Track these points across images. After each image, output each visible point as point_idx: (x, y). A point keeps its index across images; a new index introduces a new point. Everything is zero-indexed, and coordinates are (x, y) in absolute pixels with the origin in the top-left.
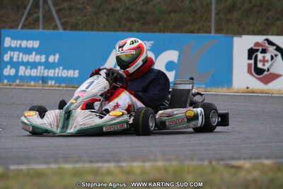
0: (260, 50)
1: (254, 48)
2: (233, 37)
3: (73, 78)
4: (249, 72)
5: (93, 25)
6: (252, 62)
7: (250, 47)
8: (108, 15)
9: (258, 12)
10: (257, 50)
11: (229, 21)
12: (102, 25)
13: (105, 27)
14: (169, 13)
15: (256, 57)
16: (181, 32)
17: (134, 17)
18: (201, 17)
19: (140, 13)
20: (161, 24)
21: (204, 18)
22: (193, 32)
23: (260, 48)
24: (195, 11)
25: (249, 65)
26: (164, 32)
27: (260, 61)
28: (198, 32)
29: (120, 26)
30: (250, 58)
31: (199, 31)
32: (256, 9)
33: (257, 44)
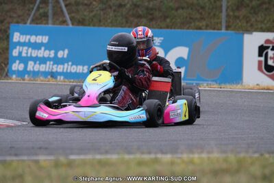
0: (271, 48)
1: (265, 45)
2: (243, 34)
3: (83, 73)
4: (260, 69)
5: (100, 21)
6: (262, 59)
7: (260, 44)
8: (115, 11)
9: (267, 9)
10: (268, 47)
11: (237, 17)
12: (109, 21)
13: (111, 22)
14: (177, 9)
15: (267, 54)
16: (188, 29)
17: (140, 13)
18: (209, 14)
19: (147, 8)
20: (168, 20)
21: (212, 14)
22: (200, 29)
23: (271, 45)
24: (203, 8)
25: (260, 62)
26: (171, 28)
27: (271, 58)
28: (206, 29)
29: (127, 22)
30: (260, 55)
31: (207, 27)
32: (265, 6)
33: (268, 41)
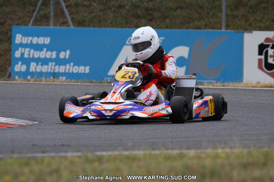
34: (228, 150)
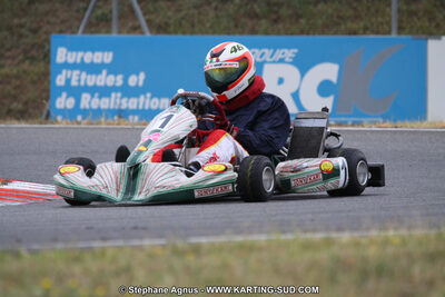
34: (403, 232)
